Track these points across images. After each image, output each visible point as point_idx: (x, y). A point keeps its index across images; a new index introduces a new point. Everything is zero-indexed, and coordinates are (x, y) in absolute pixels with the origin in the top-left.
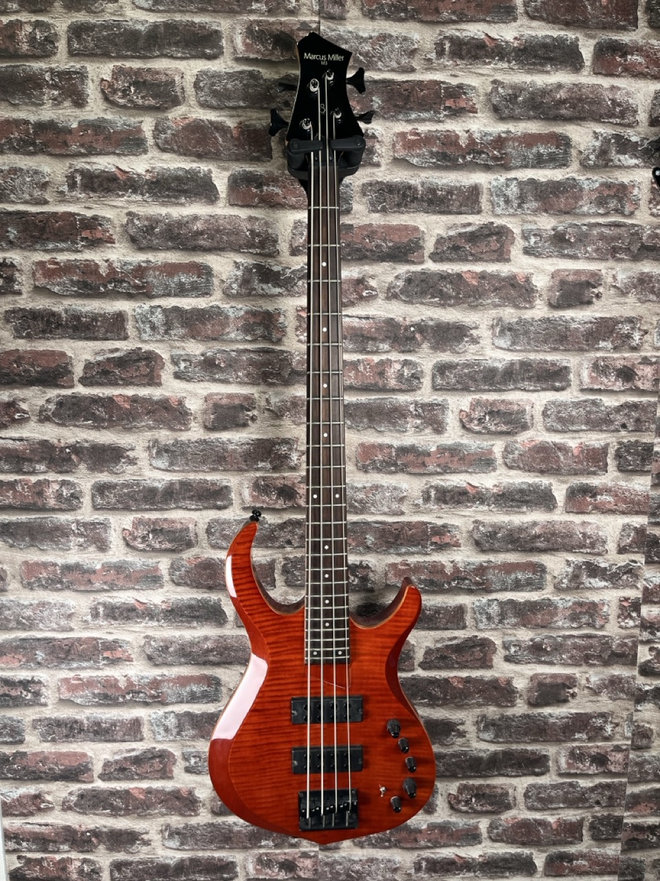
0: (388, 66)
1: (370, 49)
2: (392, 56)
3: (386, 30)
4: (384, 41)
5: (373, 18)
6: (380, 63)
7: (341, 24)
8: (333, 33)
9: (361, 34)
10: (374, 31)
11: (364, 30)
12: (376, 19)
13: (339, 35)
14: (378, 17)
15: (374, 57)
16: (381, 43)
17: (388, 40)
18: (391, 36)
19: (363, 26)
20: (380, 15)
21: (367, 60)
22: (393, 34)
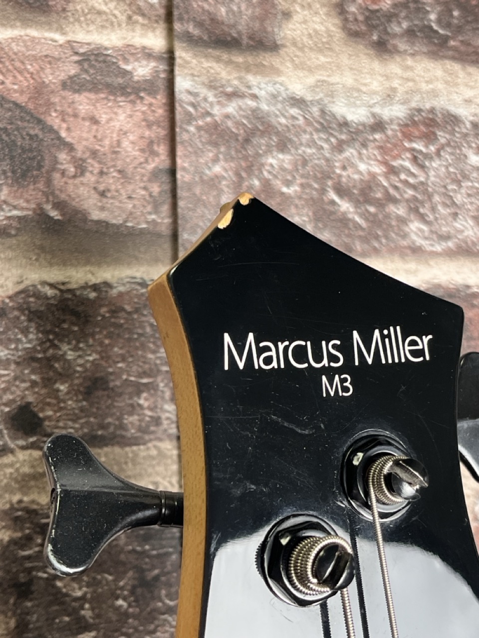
0: (447, 237)
1: (378, 169)
2: (459, 199)
3: (434, 94)
4: (430, 137)
5: (382, 48)
6: (415, 226)
7: (260, 69)
8: (231, 108)
9: (341, 109)
10: (389, 96)
11: (353, 93)
12: (395, 51)
13: (256, 114)
14: (402, 46)
15: (394, 201)
16: (419, 146)
17: (442, 137)
18: (453, 120)
19: (349, 80)
20: (410, 33)
21: (366, 215)
22: (464, 112)
